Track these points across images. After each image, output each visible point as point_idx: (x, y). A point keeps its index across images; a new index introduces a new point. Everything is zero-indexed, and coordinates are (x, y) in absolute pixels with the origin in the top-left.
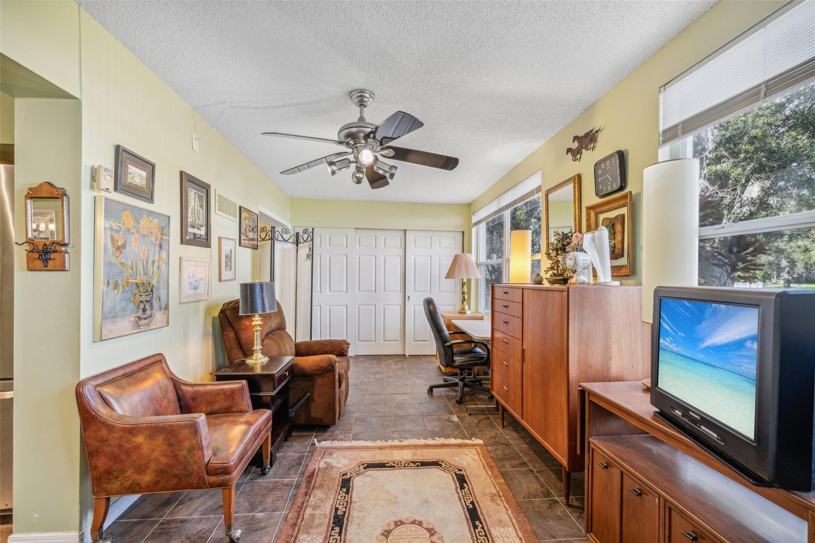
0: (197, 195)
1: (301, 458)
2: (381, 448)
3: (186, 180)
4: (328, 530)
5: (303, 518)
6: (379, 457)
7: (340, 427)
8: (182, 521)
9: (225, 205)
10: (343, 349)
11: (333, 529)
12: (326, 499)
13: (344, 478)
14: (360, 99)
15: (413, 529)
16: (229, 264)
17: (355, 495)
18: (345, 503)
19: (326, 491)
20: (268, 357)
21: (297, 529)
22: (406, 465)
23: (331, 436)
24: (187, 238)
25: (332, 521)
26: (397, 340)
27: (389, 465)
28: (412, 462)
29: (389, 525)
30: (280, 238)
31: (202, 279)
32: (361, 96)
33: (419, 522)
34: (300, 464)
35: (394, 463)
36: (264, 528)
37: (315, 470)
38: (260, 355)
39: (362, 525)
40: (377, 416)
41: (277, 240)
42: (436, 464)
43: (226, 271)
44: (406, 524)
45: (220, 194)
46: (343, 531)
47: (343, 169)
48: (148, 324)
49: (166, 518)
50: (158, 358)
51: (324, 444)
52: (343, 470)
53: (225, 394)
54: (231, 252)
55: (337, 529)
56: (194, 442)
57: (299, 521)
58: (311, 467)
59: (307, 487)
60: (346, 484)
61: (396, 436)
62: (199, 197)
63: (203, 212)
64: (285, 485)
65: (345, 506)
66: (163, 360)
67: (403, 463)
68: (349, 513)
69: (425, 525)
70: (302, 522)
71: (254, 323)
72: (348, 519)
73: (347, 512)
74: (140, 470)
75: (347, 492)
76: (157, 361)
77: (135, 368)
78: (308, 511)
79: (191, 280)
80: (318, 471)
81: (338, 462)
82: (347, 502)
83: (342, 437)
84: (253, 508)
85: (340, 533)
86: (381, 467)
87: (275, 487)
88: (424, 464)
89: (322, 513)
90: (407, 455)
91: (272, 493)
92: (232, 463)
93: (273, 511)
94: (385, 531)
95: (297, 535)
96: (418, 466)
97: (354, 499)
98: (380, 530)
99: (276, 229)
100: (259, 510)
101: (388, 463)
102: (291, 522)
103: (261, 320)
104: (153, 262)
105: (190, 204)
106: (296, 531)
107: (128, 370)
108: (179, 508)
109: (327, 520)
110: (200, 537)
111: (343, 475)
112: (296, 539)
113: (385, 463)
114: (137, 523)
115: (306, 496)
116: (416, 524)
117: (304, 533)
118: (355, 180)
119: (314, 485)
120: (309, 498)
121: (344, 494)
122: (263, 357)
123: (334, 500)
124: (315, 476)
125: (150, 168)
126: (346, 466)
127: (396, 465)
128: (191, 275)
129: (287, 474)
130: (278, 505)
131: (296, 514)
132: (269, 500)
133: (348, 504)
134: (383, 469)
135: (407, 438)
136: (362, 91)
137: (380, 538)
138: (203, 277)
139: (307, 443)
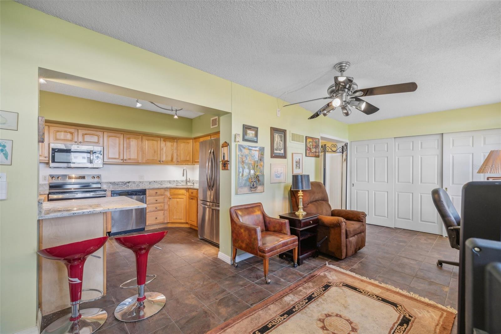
0: (279, 136)
1: (315, 268)
2: (362, 281)
3: (274, 130)
4: (302, 299)
5: (296, 289)
6: (357, 284)
7: (347, 262)
8: (258, 269)
9: (295, 137)
10: (360, 217)
11: (305, 300)
12: (312, 288)
13: (328, 284)
14: (340, 68)
15: (344, 322)
16: (298, 166)
17: (326, 294)
18: (319, 294)
19: (315, 285)
20: (306, 212)
21: (291, 291)
22: (370, 295)
23: (338, 264)
24: (274, 155)
25: (307, 297)
26: (434, 223)
27: (359, 290)
28: (376, 296)
29: (332, 313)
30: (330, 150)
31: (282, 173)
32: (341, 66)
33: (351, 322)
34: (313, 270)
35: (363, 291)
36: (280, 285)
37: (316, 275)
38: (302, 210)
39: (319, 306)
40: (377, 265)
41: (327, 151)
42: (394, 305)
43: (296, 169)
44: (342, 318)
45: (293, 133)
46: (309, 303)
47: (331, 111)
48: (255, 190)
49: (255, 266)
50: (259, 204)
51: (331, 266)
52: (330, 281)
53: (279, 224)
54: (299, 160)
55: (307, 301)
56: (255, 237)
57: (294, 289)
58: (316, 273)
59: (308, 280)
60: (327, 287)
61: (380, 279)
62: (280, 136)
63: (282, 143)
64: (300, 275)
65: (318, 295)
66: (261, 206)
67: (369, 294)
68: (317, 298)
69: (353, 325)
70: (295, 290)
71: (299, 195)
72: (315, 300)
73: (317, 297)
74: (242, 242)
75: (324, 291)
76: (259, 206)
77: (249, 206)
78: (301, 288)
79: (276, 174)
80: (318, 276)
81: (331, 277)
82: (321, 294)
83: (344, 267)
84: (282, 277)
85: (306, 303)
86: (353, 289)
87: (295, 274)
88: (384, 300)
89: (306, 292)
90: (377, 291)
91: (292, 275)
92: (266, 249)
93: (288, 281)
94: (328, 314)
95: (289, 293)
96: (379, 299)
97: (325, 295)
98: (326, 312)
99: (326, 146)
100: (283, 278)
101: (359, 289)
102: (291, 288)
103: (303, 193)
104: (257, 166)
105: (275, 140)
106: (290, 292)
107: (246, 207)
108: (260, 265)
109: (305, 295)
110: (259, 277)
111: (329, 283)
112: (288, 294)
113: (357, 289)
114: (247, 264)
115: (304, 282)
116: (348, 322)
117: (292, 294)
118: (345, 115)
119: (311, 280)
120: (305, 284)
121: (322, 290)
122: (303, 212)
123: (315, 290)
124: (314, 277)
125: (256, 129)
126: (333, 280)
127: (363, 292)
128: (276, 171)
129: (304, 271)
130: (291, 280)
131: (295, 286)
132: (290, 277)
133: (320, 295)
134: (353, 290)
135: (386, 283)
136: (341, 63)
137: (323, 315)
138: (283, 172)
139: (323, 263)
